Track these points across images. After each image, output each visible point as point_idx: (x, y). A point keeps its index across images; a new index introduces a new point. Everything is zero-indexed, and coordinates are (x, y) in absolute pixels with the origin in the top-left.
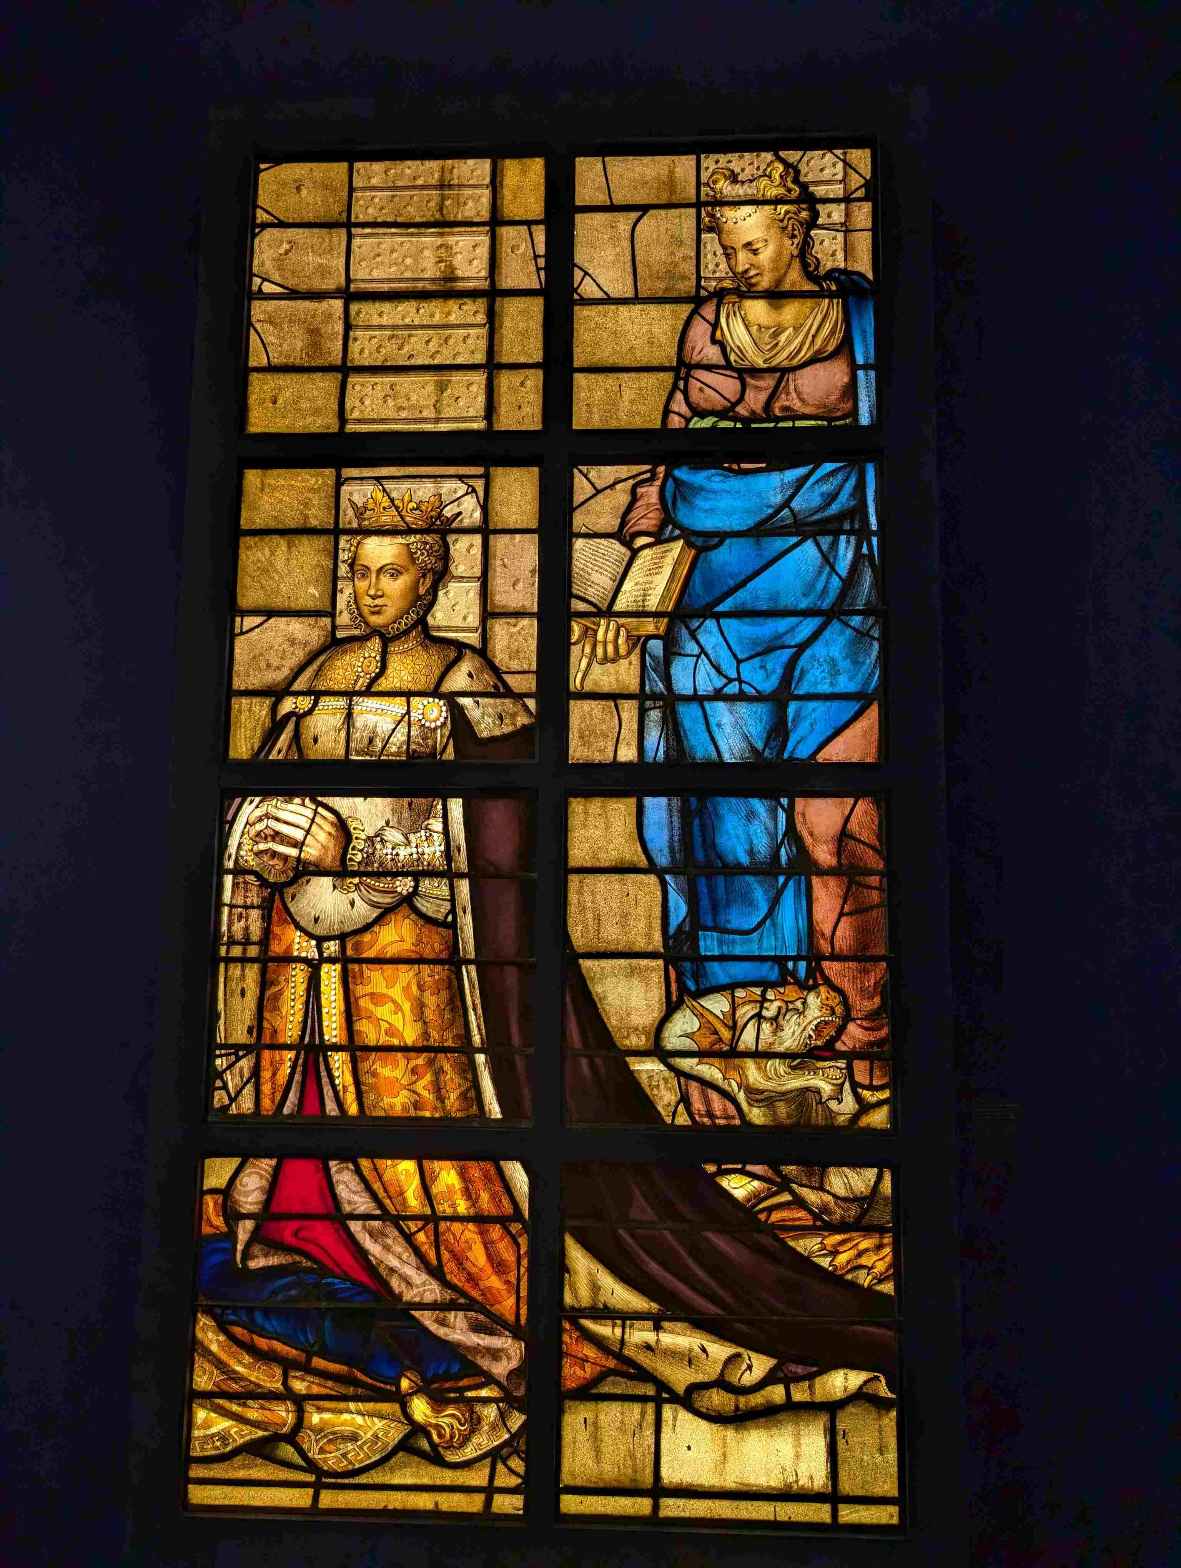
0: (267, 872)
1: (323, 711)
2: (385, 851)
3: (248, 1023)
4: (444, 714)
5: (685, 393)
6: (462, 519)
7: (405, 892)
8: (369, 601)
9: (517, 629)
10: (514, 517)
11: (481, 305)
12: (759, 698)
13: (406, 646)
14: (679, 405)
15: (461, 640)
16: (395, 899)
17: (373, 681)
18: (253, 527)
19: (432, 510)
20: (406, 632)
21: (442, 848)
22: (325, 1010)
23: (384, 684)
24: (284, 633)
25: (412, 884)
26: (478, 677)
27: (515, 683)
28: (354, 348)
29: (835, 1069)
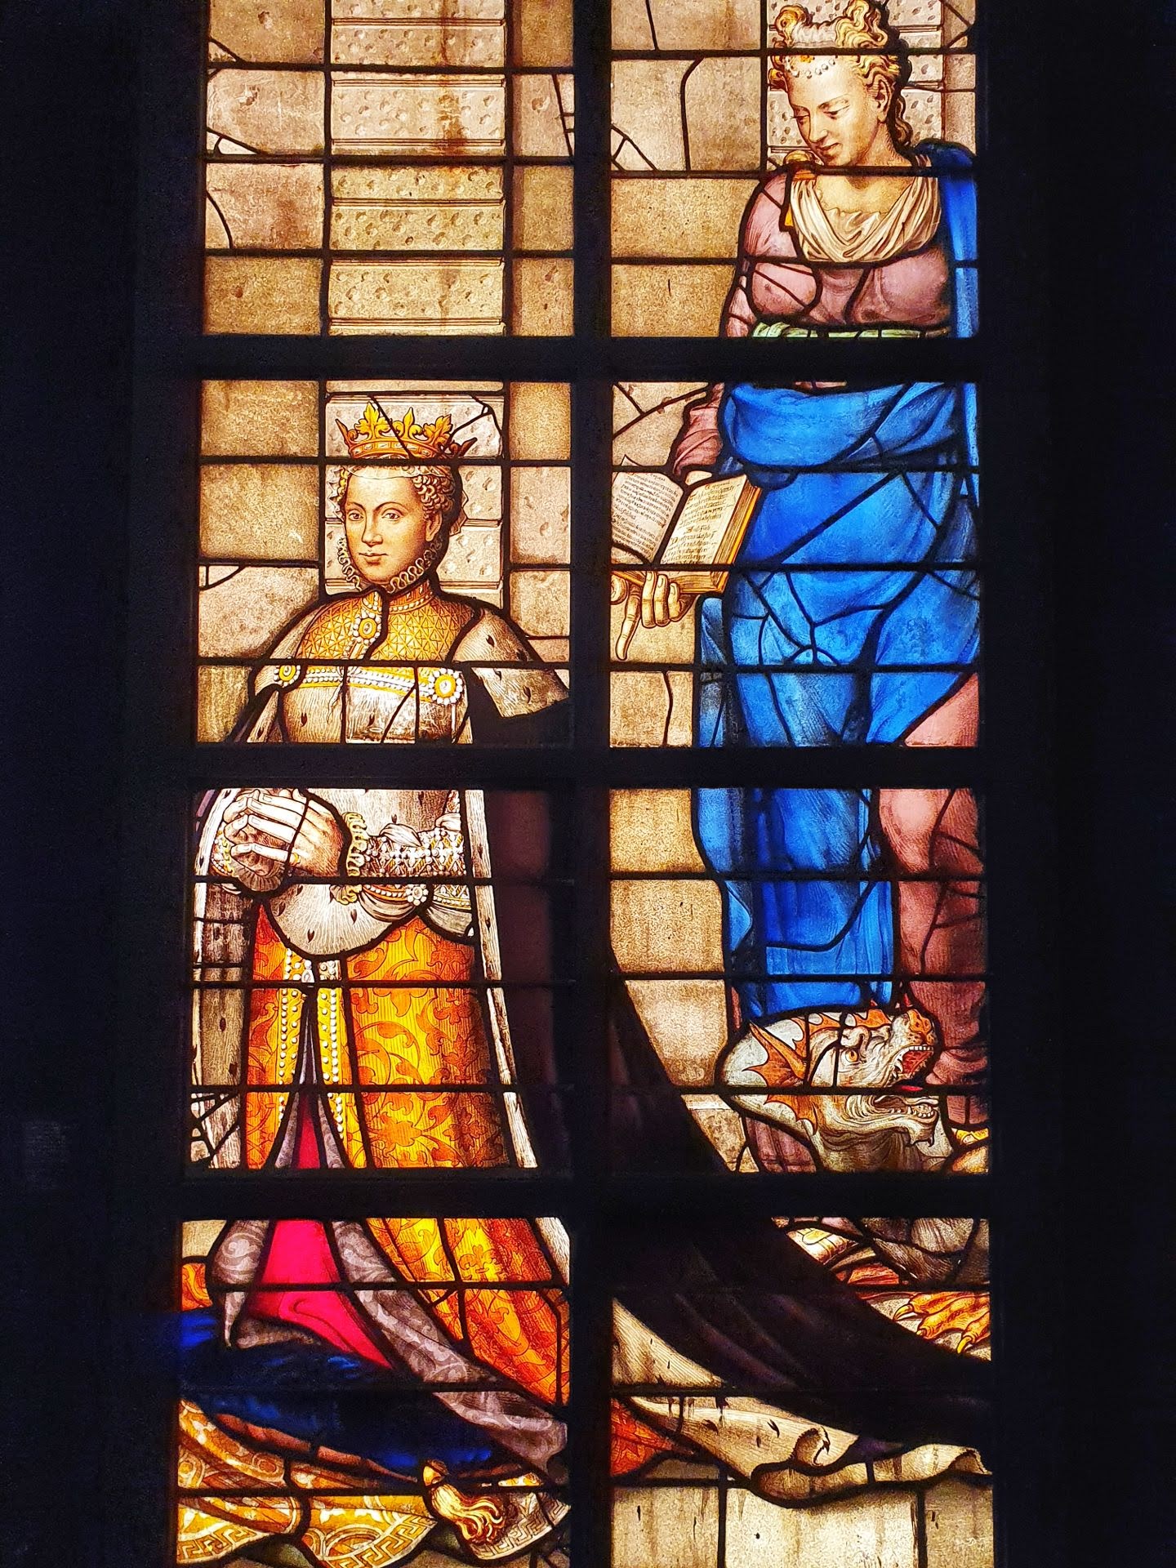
0: (248, 880)
1: (312, 684)
2: (392, 854)
3: (230, 1060)
4: (460, 689)
5: (749, 292)
6: (477, 447)
7: (417, 903)
8: (365, 549)
9: (546, 584)
10: (540, 445)
11: (495, 176)
12: (837, 669)
13: (411, 605)
14: (741, 306)
15: (478, 598)
16: (405, 911)
17: (373, 647)
18: (218, 454)
19: (439, 436)
20: (411, 588)
21: (461, 849)
22: (323, 1044)
23: (385, 652)
24: (261, 587)
25: (426, 892)
26: (500, 643)
27: (547, 651)
28: (338, 226)
29: (925, 1106)
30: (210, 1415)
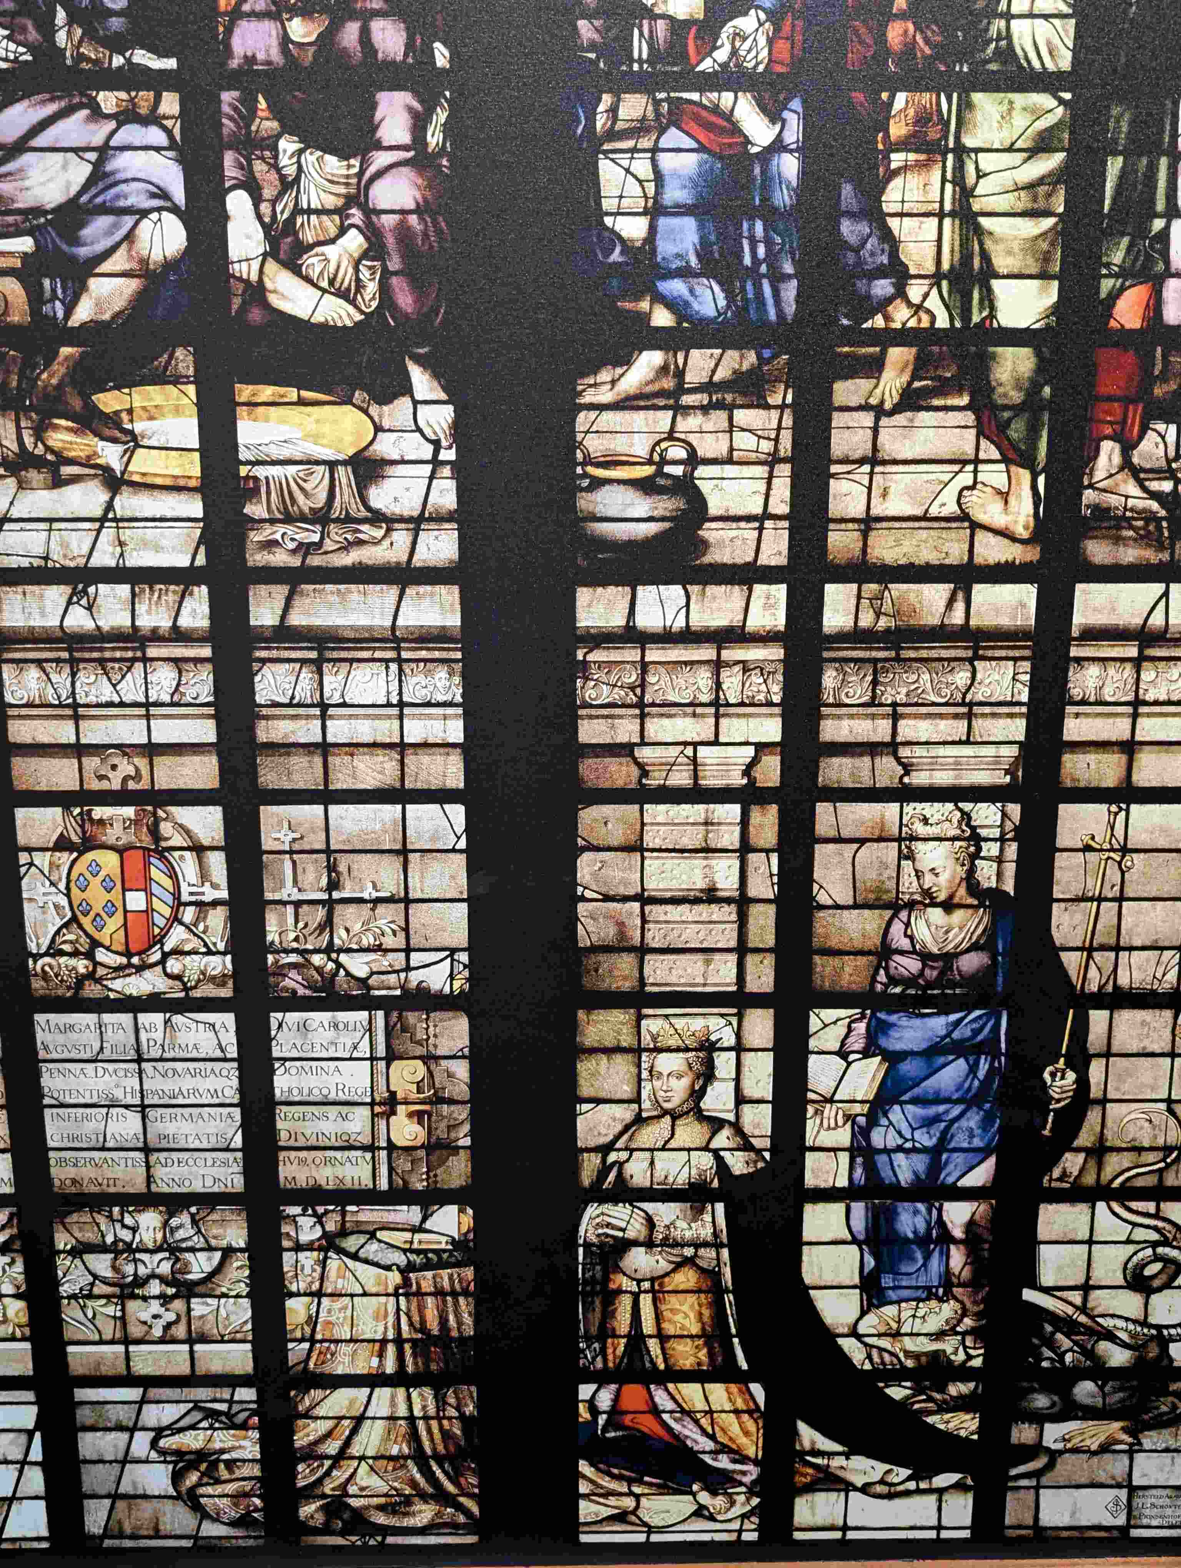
0: (604, 1246)
1: (635, 1161)
2: (676, 1232)
4: (712, 1161)
5: (887, 969)
6: (722, 1042)
7: (689, 1256)
8: (663, 1094)
9: (759, 1110)
10: (757, 1041)
11: (733, 908)
12: (924, 1150)
13: (687, 1121)
14: (882, 977)
16: (683, 1259)
17: (667, 1142)
18: (585, 1049)
19: (703, 1037)
20: (687, 1113)
21: (712, 1230)
22: (643, 1318)
23: (674, 1144)
24: (608, 1114)
25: (694, 1251)
26: (733, 1139)
28: (649, 935)
29: (954, 1340)
30: (592, 1464)
